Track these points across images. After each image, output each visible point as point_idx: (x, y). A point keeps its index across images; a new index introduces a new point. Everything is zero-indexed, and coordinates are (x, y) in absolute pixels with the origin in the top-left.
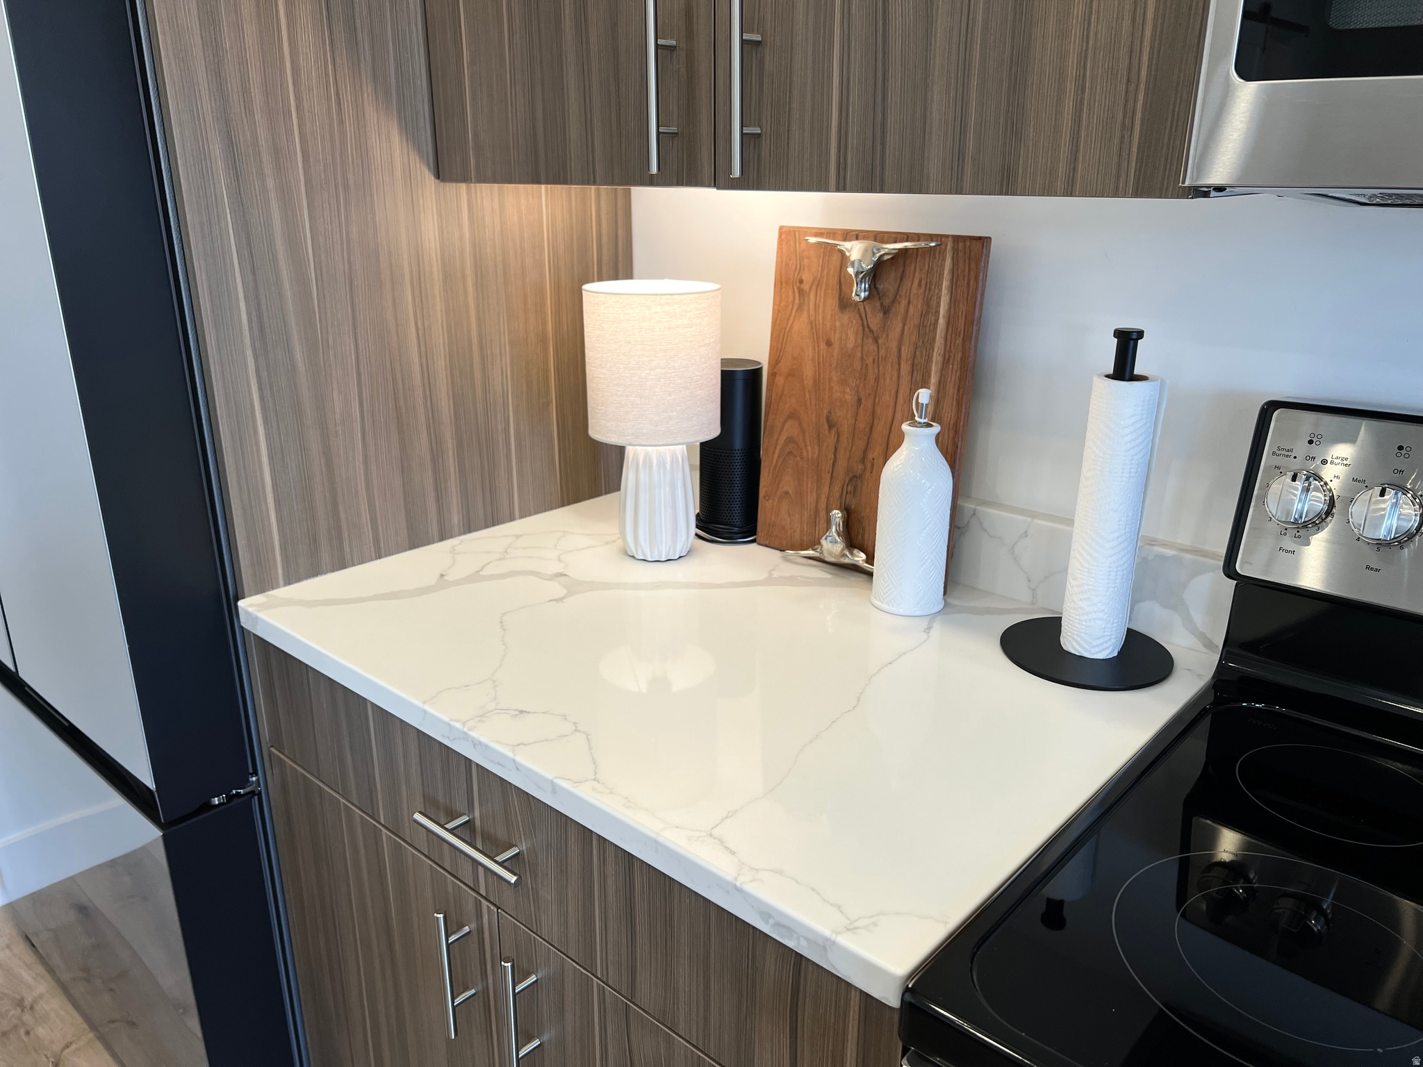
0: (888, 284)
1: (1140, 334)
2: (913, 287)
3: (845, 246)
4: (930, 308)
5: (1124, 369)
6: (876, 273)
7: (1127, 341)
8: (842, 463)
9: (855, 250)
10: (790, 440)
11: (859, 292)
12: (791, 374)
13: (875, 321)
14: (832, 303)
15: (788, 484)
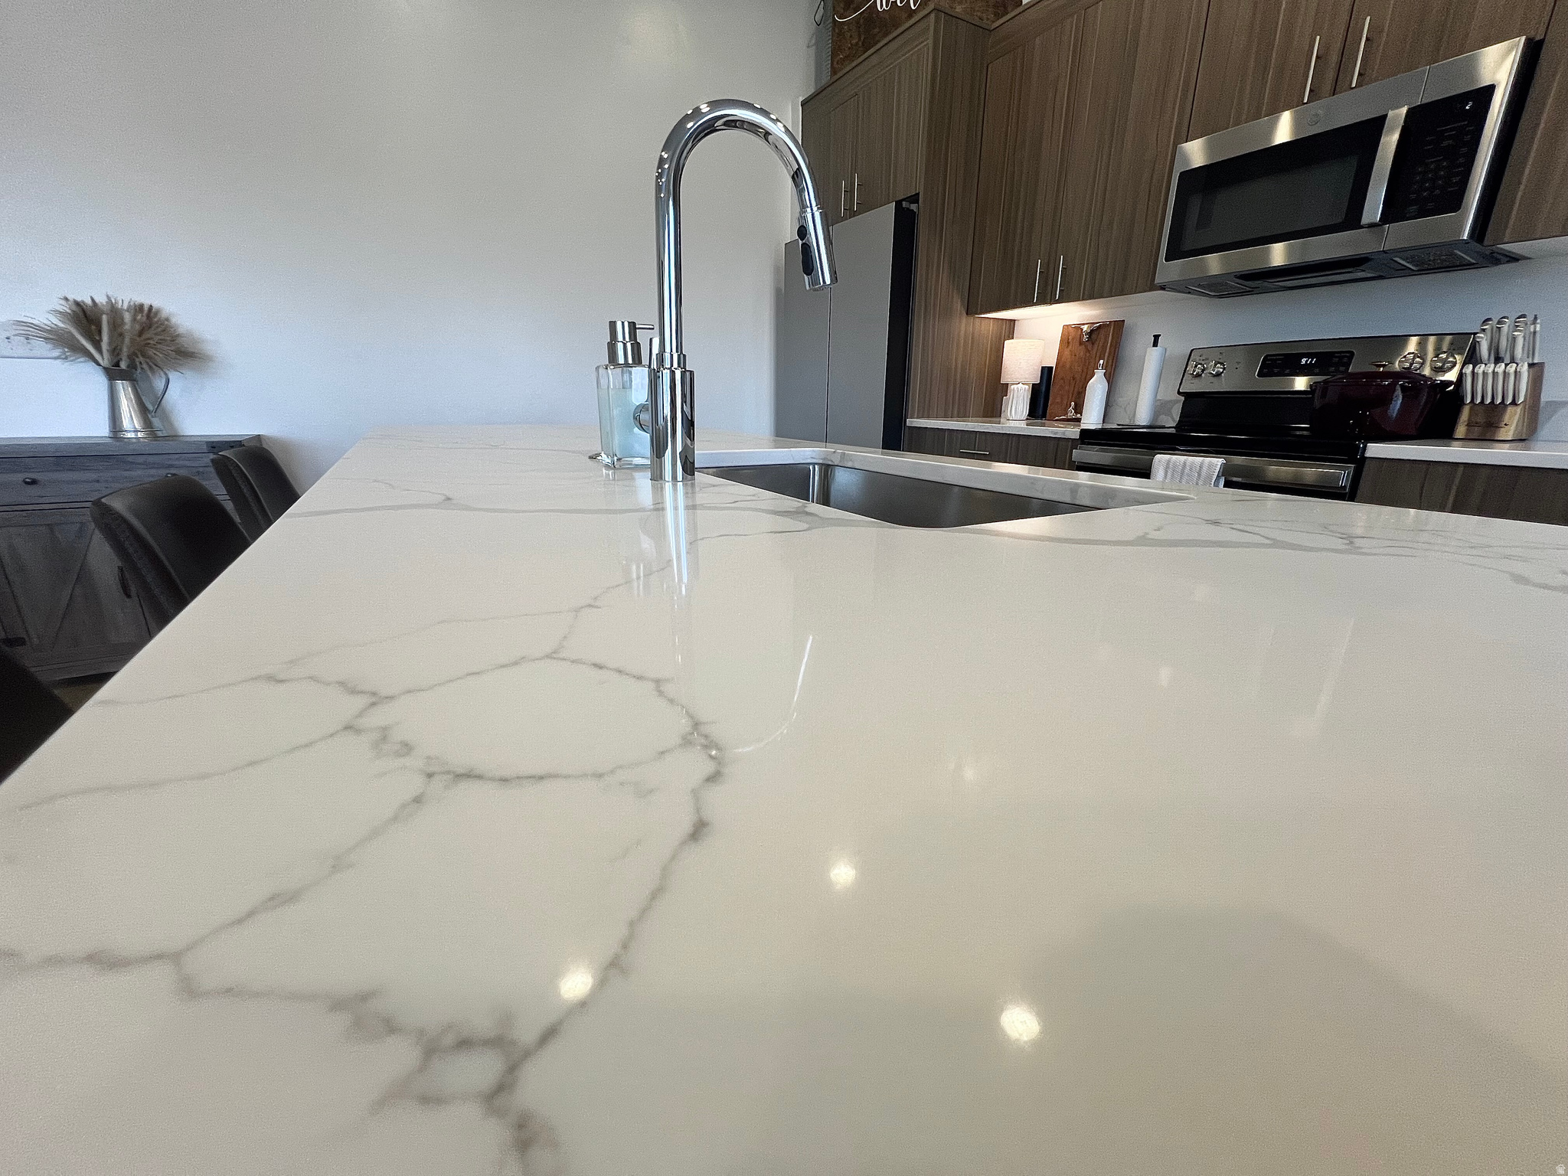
0: (1094, 336)
1: (1160, 335)
2: (1102, 336)
3: (1082, 327)
4: (1106, 341)
5: (1155, 344)
6: (1091, 333)
7: (1156, 337)
8: (1076, 390)
9: (1085, 328)
10: (1061, 386)
11: (1085, 338)
12: (1063, 366)
13: (1089, 347)
14: (1078, 344)
15: (1058, 400)
